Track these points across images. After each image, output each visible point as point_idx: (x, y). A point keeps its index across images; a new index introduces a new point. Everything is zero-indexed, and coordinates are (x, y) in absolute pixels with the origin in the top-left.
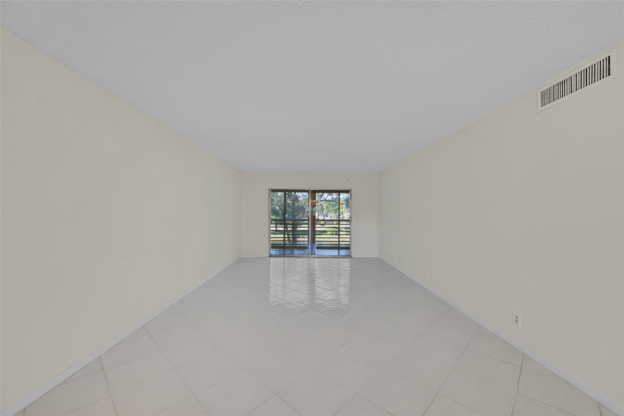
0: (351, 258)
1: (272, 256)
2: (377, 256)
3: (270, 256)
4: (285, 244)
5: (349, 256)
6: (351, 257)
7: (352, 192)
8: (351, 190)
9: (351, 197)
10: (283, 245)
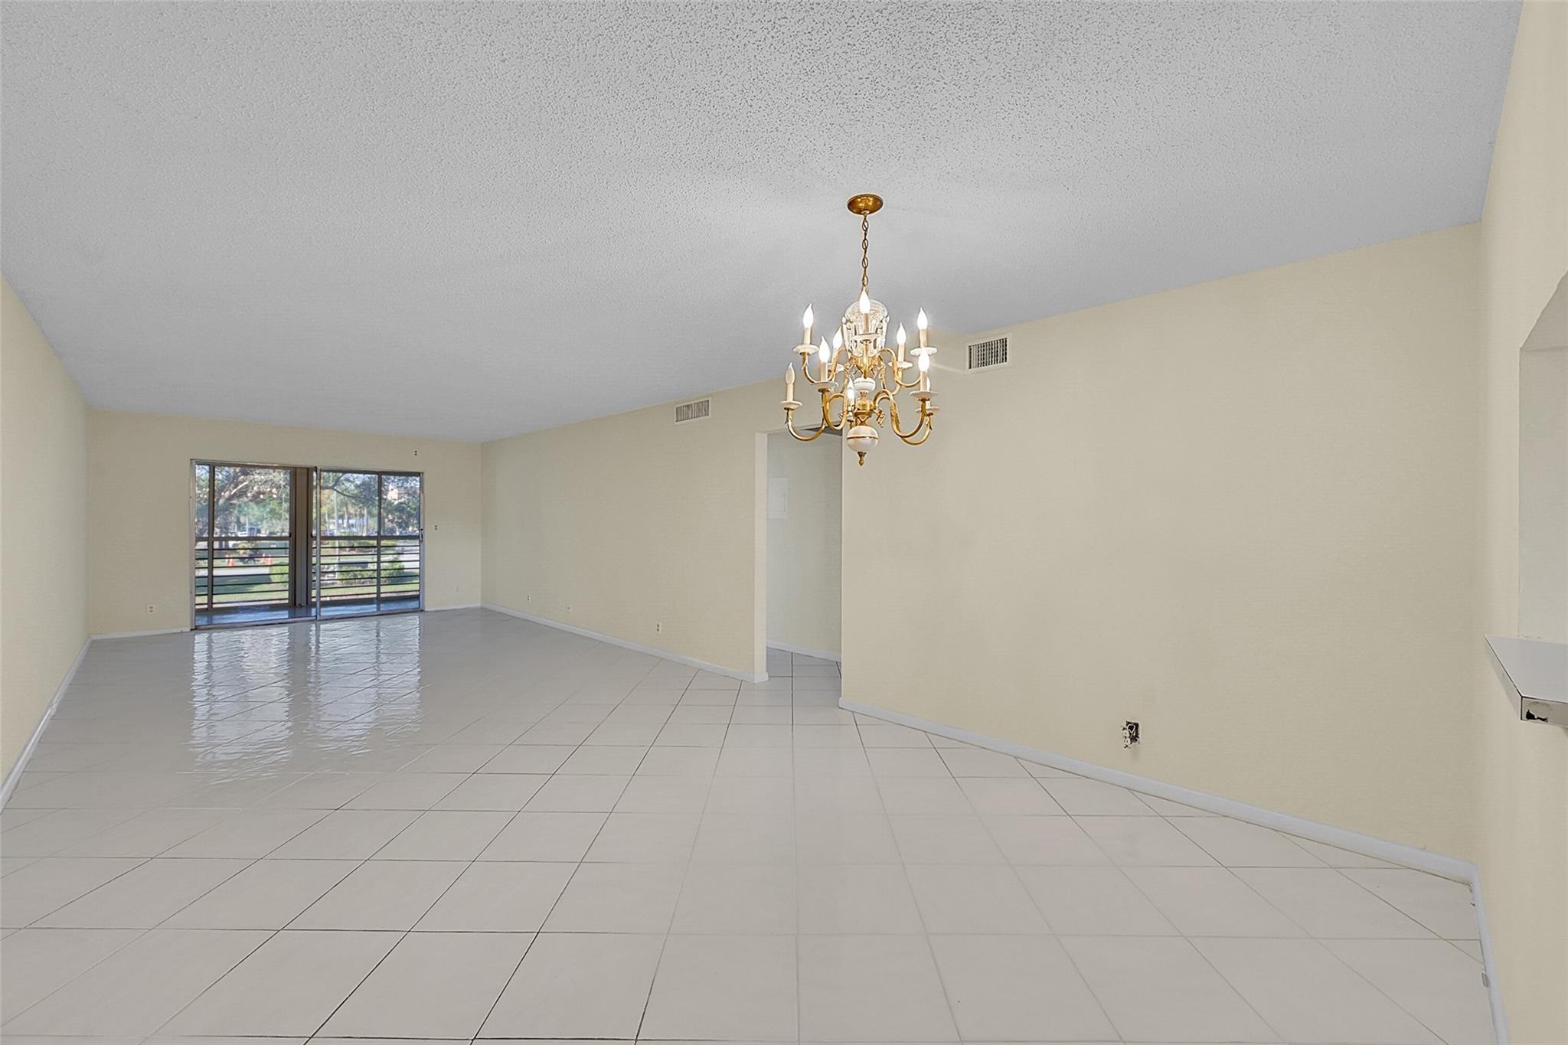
0: (421, 614)
1: (202, 627)
2: (478, 605)
3: (194, 628)
4: (213, 603)
5: (419, 610)
6: (422, 611)
7: (426, 477)
8: (423, 473)
9: (421, 487)
10: (206, 606)
